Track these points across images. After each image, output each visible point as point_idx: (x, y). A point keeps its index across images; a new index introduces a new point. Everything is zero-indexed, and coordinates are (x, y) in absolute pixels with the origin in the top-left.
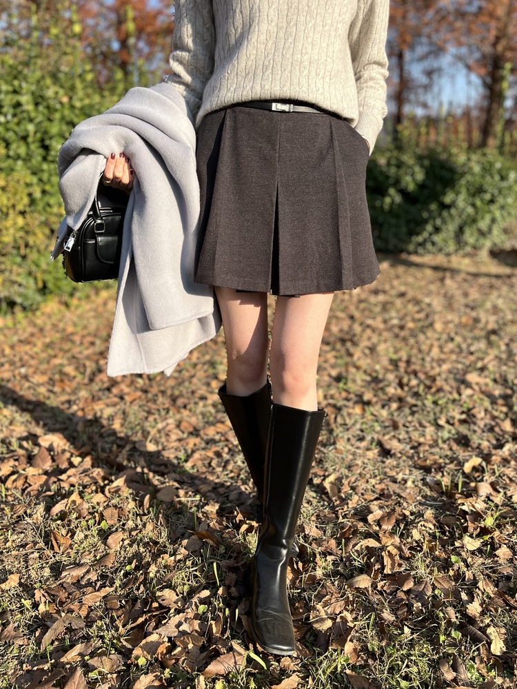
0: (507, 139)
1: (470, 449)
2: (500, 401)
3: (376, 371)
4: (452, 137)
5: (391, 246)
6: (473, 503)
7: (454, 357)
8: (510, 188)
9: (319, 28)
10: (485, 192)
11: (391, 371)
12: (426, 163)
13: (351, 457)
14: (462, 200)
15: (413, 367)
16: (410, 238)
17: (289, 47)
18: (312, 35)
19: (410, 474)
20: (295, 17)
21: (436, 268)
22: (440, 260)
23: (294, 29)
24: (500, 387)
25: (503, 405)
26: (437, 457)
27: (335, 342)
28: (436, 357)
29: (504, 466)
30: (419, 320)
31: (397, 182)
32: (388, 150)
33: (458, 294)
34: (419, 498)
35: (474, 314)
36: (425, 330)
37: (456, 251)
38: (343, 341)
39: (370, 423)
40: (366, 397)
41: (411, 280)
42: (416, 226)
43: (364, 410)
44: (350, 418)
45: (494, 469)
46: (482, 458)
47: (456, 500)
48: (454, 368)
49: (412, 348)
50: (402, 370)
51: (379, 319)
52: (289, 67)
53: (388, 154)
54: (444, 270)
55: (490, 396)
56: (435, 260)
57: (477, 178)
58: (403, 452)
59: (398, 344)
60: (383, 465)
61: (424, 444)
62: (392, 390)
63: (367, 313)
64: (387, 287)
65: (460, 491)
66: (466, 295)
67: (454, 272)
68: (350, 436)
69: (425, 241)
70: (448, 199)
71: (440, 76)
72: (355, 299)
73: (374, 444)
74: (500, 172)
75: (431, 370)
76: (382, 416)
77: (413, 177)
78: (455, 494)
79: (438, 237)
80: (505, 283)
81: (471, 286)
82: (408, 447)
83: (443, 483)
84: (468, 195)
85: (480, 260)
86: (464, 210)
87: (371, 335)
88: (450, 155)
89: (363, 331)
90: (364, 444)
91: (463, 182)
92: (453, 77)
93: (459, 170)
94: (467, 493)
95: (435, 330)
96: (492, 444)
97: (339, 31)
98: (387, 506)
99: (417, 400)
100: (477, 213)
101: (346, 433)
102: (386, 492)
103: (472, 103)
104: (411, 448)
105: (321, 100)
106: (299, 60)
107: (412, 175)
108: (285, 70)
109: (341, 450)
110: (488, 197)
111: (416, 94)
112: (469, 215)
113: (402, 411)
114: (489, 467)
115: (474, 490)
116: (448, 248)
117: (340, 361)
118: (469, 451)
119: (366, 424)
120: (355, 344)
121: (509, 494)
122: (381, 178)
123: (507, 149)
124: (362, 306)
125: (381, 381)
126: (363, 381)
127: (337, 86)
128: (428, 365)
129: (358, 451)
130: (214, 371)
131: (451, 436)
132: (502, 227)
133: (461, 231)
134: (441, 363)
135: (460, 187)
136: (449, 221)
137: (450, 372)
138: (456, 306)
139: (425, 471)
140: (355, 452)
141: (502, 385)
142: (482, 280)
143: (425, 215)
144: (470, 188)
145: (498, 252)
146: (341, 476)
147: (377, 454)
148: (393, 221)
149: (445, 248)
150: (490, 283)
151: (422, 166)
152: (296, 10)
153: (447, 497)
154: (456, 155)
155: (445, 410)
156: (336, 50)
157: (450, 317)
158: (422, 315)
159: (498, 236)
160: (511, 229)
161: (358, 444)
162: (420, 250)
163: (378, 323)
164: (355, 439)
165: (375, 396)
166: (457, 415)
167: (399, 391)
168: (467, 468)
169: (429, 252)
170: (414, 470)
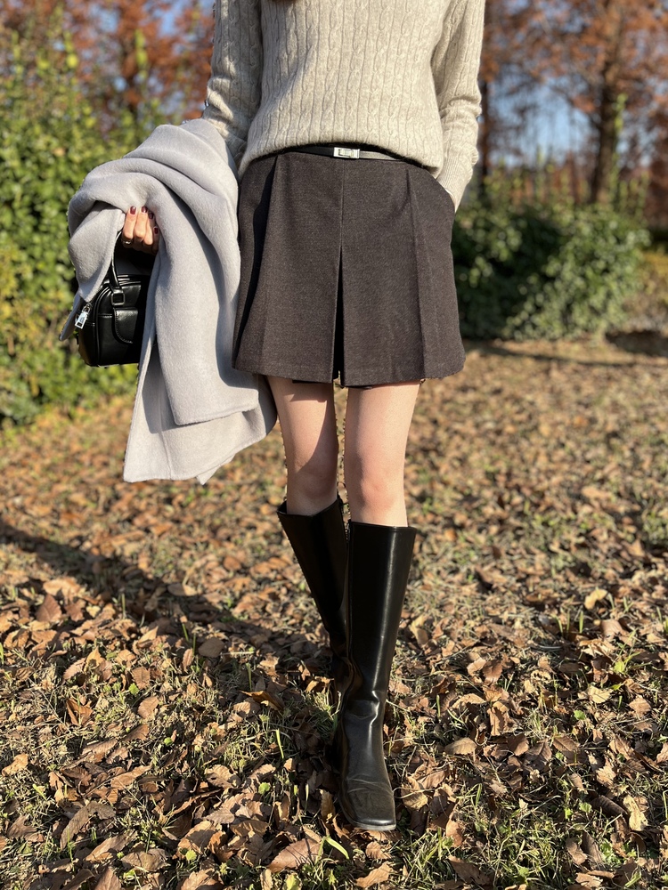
0: (624, 192)
1: (591, 579)
2: (627, 520)
3: (469, 487)
4: (555, 191)
5: (480, 332)
6: (599, 645)
7: (566, 467)
8: (628, 253)
9: (393, 56)
10: (598, 259)
11: (488, 487)
12: (523, 223)
13: (442, 594)
14: (568, 271)
15: (515, 481)
16: (505, 320)
17: (356, 79)
18: (384, 64)
19: (518, 613)
20: (363, 41)
21: (538, 358)
22: (543, 346)
23: (362, 56)
24: (625, 502)
25: (630, 524)
26: (551, 591)
27: (416, 453)
28: (543, 468)
29: (635, 599)
30: (520, 423)
31: (486, 250)
32: (474, 209)
33: (567, 389)
34: (530, 642)
35: (589, 413)
36: (528, 434)
37: (563, 335)
38: (425, 451)
39: (465, 552)
40: (458, 520)
41: (507, 373)
42: (511, 305)
43: (456, 536)
44: (439, 547)
45: (622, 604)
46: (607, 589)
47: (577, 642)
48: (567, 481)
49: (513, 457)
50: (501, 485)
51: (470, 423)
52: (356, 104)
53: (474, 214)
54: (549, 359)
55: (613, 513)
56: (537, 347)
57: (587, 241)
58: (508, 586)
59: (495, 453)
60: (484, 603)
61: (534, 575)
62: (489, 511)
63: (453, 416)
64: (478, 382)
65: (581, 632)
66: (578, 389)
67: (561, 361)
68: (440, 568)
69: (524, 323)
70: (551, 269)
71: (535, 115)
72: (438, 399)
73: (471, 577)
74: (615, 233)
75: (538, 484)
76: (479, 543)
77: (506, 243)
78: (575, 635)
79: (540, 318)
80: (626, 374)
81: (584, 379)
82: (514, 579)
83: (560, 623)
84: (576, 264)
85: (593, 346)
86: (571, 282)
87: (460, 443)
88: (553, 213)
89: (450, 438)
90: (457, 578)
91: (570, 247)
92: (551, 116)
93: (564, 232)
94: (591, 634)
95: (540, 435)
96: (619, 573)
97: (419, 59)
98: (490, 653)
99: (522, 521)
100: (588, 286)
101: (434, 564)
102: (488, 636)
103: (577, 148)
104: (518, 581)
105: (395, 145)
106: (368, 95)
107: (506, 240)
108: (350, 108)
109: (430, 586)
110: (601, 265)
111: (506, 139)
112: (578, 289)
113: (504, 536)
114: (616, 600)
115: (599, 630)
116: (553, 331)
117: (422, 477)
118: (590, 582)
119: (460, 553)
120: (440, 454)
121: (643, 632)
122: (466, 245)
123: (623, 204)
124: (448, 407)
125: (476, 499)
126: (453, 499)
127: (416, 127)
128: (534, 478)
129: (451, 586)
130: (264, 493)
131: (566, 564)
132: (620, 303)
133: (568, 310)
134: (549, 474)
135: (566, 254)
136: (553, 297)
137: (562, 485)
138: (565, 404)
139: (536, 609)
140: (447, 587)
141: (628, 499)
142: (597, 371)
143: (523, 290)
144: (579, 254)
145: (616, 334)
146: (431, 618)
147: (476, 589)
148: (482, 299)
149: (549, 332)
150: (607, 374)
151: (517, 228)
152: (365, 33)
153: (565, 638)
154: (560, 213)
155: (557, 533)
156: (414, 82)
157: (558, 417)
158: (523, 417)
159: (615, 314)
160: (632, 306)
161: (451, 578)
162: (518, 335)
163: (468, 428)
164: (447, 572)
165: (469, 518)
166: (572, 537)
167: (499, 511)
168: (589, 602)
169: (529, 337)
170: (523, 608)
